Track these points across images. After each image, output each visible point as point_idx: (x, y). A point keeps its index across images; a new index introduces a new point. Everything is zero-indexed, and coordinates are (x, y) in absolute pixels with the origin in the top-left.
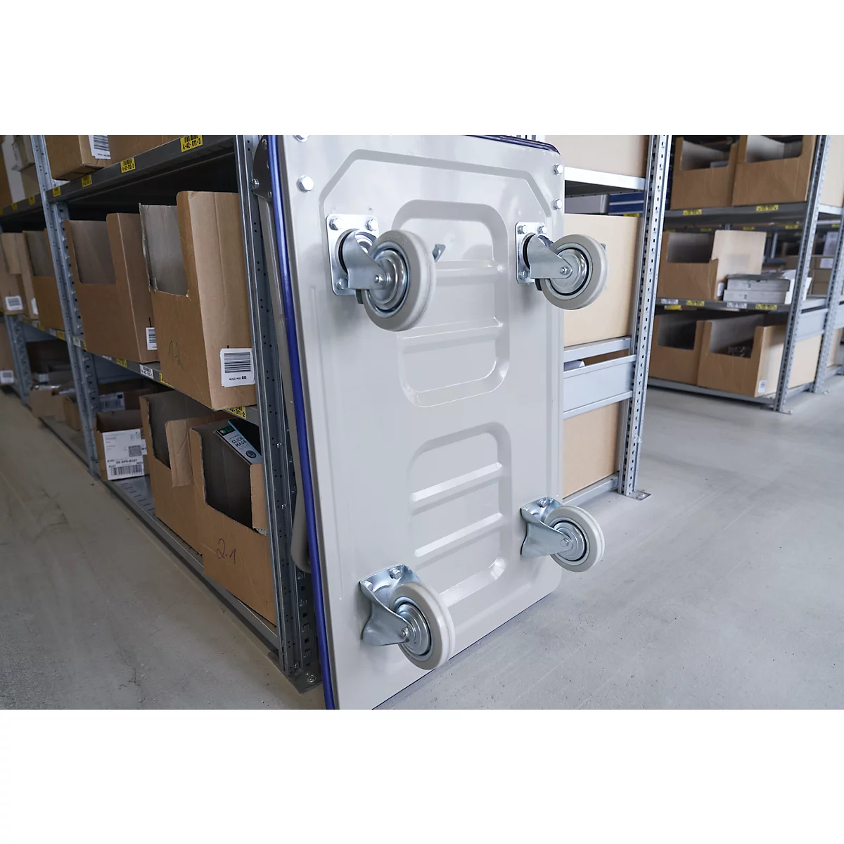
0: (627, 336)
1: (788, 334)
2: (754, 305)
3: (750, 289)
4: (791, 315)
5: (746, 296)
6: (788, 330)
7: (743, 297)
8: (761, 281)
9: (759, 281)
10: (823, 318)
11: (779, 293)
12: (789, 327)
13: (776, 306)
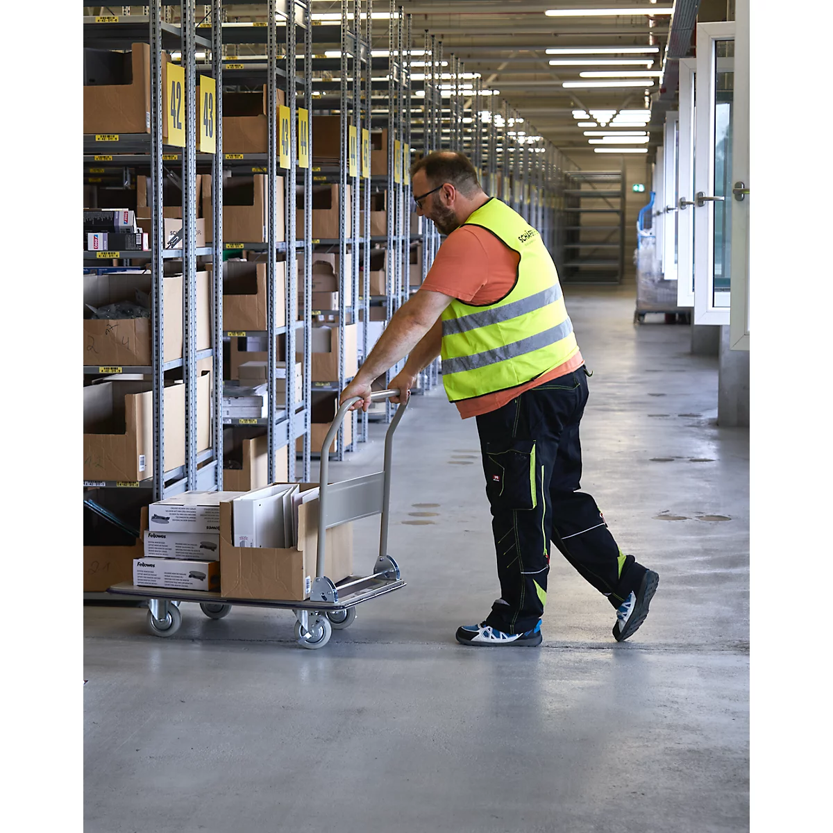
0: (209, 448)
1: (269, 444)
2: (237, 420)
3: (230, 405)
4: (269, 427)
5: (228, 412)
6: (269, 441)
7: (226, 413)
8: (239, 398)
9: (237, 398)
10: (286, 428)
11: (255, 408)
12: (269, 438)
13: (256, 420)
